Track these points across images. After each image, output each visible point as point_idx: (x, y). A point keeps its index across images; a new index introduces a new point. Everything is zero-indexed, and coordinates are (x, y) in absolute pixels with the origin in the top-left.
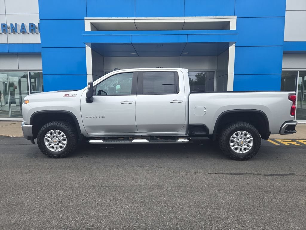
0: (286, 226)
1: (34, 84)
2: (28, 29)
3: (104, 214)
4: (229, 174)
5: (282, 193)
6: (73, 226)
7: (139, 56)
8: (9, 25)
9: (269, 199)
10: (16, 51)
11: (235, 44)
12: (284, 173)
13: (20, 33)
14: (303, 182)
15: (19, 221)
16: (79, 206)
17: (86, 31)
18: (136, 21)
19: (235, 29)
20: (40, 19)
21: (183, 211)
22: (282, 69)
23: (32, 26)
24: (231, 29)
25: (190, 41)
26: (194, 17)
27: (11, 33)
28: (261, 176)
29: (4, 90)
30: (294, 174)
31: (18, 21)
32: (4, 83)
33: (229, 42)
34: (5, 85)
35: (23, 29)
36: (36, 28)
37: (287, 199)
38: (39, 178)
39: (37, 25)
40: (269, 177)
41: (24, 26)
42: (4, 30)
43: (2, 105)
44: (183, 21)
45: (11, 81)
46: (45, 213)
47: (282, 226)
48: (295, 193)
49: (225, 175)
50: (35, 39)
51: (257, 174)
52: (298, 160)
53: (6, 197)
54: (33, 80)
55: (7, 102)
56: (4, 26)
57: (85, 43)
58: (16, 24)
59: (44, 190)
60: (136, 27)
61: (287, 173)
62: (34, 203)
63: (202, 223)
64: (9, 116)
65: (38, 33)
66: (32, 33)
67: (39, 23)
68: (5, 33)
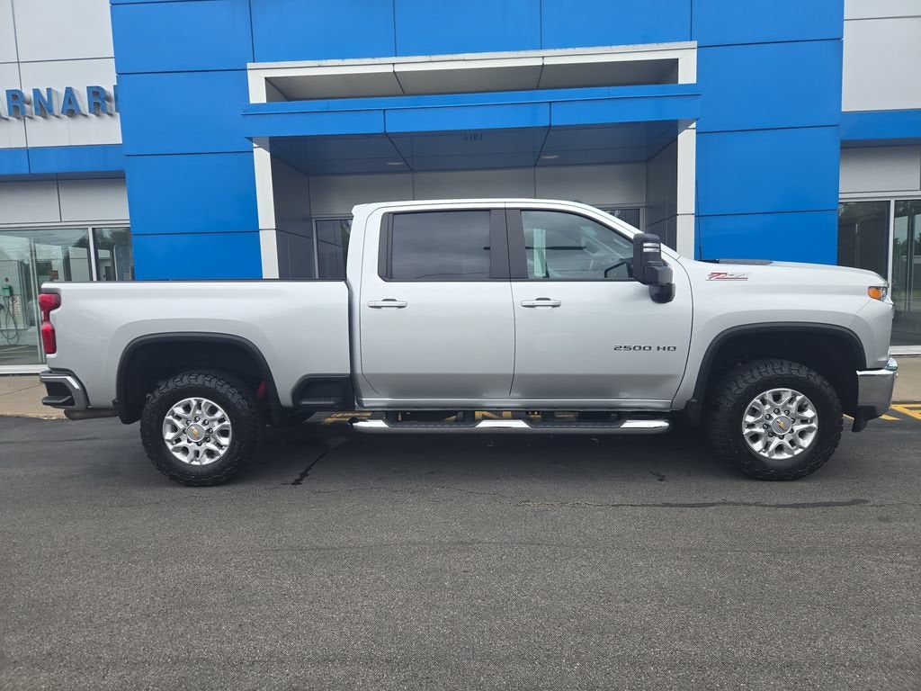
0: (820, 643)
1: (109, 265)
2: (83, 103)
3: (304, 623)
4: (672, 506)
5: (821, 555)
6: (213, 656)
7: (412, 171)
8: (28, 93)
9: (780, 572)
10: (52, 168)
11: (694, 125)
12: (834, 500)
13: (62, 116)
14: (887, 524)
15: (64, 647)
16: (233, 604)
17: (251, 102)
18: (398, 69)
19: (692, 79)
20: (119, 74)
21: (528, 610)
22: (840, 196)
23: (96, 93)
24: (681, 81)
25: (558, 121)
26: (570, 51)
27: (34, 116)
28: (767, 509)
29: (22, 287)
30: (865, 502)
31: (54, 81)
32: (21, 263)
33: (676, 121)
34: (24, 269)
35: (70, 102)
36: (108, 99)
37: (835, 571)
38: (121, 529)
39: (110, 90)
40: (789, 511)
41: (73, 95)
42: (16, 108)
43: (17, 330)
44: (538, 62)
45: (41, 257)
46: (136, 624)
47: (809, 645)
48: (860, 554)
49: (659, 509)
50: (106, 131)
51: (755, 504)
52: (884, 462)
53: (28, 583)
54: (104, 254)
55: (31, 321)
56: (15, 97)
57: (251, 139)
58: (49, 90)
59: (133, 562)
60: (401, 86)
61: (845, 499)
62: (106, 599)
63: (579, 640)
64: (40, 361)
65: (114, 113)
66: (98, 115)
67: (116, 84)
68: (18, 118)
